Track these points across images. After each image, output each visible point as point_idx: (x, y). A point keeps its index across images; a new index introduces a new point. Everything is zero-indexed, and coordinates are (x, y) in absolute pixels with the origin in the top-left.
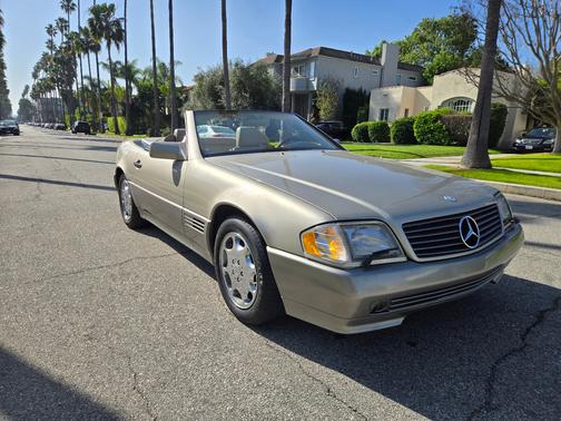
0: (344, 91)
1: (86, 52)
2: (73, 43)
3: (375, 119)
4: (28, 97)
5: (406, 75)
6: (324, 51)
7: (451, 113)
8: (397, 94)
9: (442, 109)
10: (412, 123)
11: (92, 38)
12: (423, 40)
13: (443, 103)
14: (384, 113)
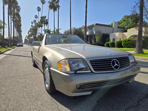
0: (102, 34)
1: (39, 27)
2: (36, 25)
3: (111, 41)
4: (26, 38)
5: (120, 29)
6: (97, 24)
7: (133, 39)
8: (117, 34)
9: (130, 38)
10: (122, 42)
11: (41, 24)
12: (125, 21)
13: (131, 36)
14: (114, 40)
